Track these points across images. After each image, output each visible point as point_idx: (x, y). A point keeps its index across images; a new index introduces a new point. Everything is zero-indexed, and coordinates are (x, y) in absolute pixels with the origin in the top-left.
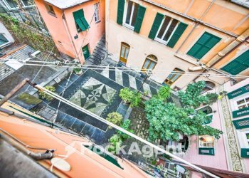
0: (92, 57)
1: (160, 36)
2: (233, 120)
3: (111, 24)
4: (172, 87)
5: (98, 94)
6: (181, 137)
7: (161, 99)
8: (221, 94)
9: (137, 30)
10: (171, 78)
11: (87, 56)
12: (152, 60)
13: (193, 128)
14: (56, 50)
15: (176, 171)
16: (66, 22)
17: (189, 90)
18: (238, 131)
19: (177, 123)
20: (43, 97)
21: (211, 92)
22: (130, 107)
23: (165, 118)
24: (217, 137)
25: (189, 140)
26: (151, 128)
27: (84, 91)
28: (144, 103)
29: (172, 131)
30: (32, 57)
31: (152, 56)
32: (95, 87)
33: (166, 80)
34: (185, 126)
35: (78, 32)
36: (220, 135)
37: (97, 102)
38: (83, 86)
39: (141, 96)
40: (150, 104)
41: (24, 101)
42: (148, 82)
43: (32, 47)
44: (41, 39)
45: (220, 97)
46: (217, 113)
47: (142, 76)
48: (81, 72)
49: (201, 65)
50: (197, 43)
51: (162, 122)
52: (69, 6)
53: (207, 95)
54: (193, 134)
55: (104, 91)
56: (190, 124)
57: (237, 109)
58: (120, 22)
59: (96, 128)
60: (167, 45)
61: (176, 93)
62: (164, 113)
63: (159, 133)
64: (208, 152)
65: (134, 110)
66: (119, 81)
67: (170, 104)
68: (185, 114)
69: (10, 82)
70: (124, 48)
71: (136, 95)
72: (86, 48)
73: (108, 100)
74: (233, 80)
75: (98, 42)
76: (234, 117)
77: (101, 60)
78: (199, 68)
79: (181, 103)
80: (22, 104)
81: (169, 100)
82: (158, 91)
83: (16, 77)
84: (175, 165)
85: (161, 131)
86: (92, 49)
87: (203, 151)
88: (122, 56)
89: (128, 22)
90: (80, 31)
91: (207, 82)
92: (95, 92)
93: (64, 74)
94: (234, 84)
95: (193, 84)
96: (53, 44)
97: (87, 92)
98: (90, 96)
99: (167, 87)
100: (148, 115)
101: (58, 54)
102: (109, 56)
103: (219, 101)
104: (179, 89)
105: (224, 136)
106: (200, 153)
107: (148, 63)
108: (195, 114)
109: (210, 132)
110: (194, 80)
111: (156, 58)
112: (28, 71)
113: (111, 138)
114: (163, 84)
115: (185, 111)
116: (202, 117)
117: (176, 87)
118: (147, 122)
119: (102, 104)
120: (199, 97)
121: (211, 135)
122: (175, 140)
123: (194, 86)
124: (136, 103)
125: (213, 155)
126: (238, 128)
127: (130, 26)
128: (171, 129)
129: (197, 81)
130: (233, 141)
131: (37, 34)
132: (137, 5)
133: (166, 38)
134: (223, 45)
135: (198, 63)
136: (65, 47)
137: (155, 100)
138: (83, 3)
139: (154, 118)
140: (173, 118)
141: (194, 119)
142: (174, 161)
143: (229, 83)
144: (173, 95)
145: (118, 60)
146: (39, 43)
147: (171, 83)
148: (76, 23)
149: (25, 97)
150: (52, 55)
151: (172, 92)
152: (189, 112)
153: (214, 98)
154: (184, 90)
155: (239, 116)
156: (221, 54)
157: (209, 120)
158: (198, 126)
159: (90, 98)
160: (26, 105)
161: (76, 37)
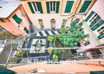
0: (30, 31)
1: (51, 10)
2: (91, 28)
3: (30, 15)
4: (65, 27)
5: (40, 44)
6: (77, 44)
7: (64, 34)
8: (83, 21)
9: (42, 12)
10: (64, 24)
11: (27, 32)
12: (53, 21)
13: (79, 38)
14: (13, 36)
15: (80, 56)
16: (11, 22)
17: (72, 26)
18: (94, 31)
19: (73, 39)
20: (19, 56)
21: (79, 23)
22: (54, 43)
23: (68, 40)
24: (88, 37)
25: (80, 43)
26: (65, 46)
27: (34, 45)
28: (58, 38)
29: (73, 43)
30: (5, 43)
31: (52, 20)
32: (37, 42)
33: (62, 26)
34: (76, 39)
35: (19, 24)
36: (89, 36)
37: (41, 47)
38: (32, 44)
39: (56, 36)
40: (60, 37)
41: (12, 61)
42: (56, 30)
43: (2, 39)
44: (4, 34)
45: (83, 23)
46: (85, 29)
47: (53, 29)
48: (28, 39)
49: (71, 14)
50: (66, 7)
51: (68, 42)
52: (9, 15)
53: (79, 24)
54: (80, 40)
55: (41, 42)
56: (77, 37)
57: (91, 24)
58: (33, 12)
59: (46, 56)
60: (56, 13)
61: (68, 29)
62: (67, 38)
63: (69, 46)
64: (88, 43)
65: (56, 43)
66: (45, 35)
67: (68, 34)
68: (74, 35)
69: (2, 57)
70: (40, 22)
71: (54, 37)
72: (25, 29)
73: (45, 44)
74: (85, 14)
75: (29, 24)
76: (91, 27)
77: (34, 31)
78: (71, 16)
79: (71, 32)
80: (12, 63)
81: (66, 33)
82: (61, 31)
83: (3, 54)
84: (79, 54)
85: (69, 45)
86: (28, 28)
87: (86, 44)
88: (41, 25)
89: (36, 11)
90: (19, 23)
91: (76, 20)
92: (38, 44)
93: (22, 43)
94: (86, 16)
95: (72, 23)
96: (11, 34)
97: (35, 45)
98: (37, 46)
99: (63, 29)
100: (62, 42)
101: (15, 37)
102: (36, 28)
103: (83, 24)
104: (68, 27)
105: (90, 35)
106: (85, 45)
107: (52, 23)
108: (78, 33)
109: (85, 36)
110: (72, 21)
111: (54, 20)
112: (7, 50)
113: (53, 57)
114: (62, 28)
115: (74, 34)
116: (80, 33)
117: (67, 27)
118: (63, 44)
119: (43, 47)
120: (76, 26)
121: (86, 37)
122: (75, 45)
123: (73, 23)
124: (56, 40)
125: (90, 43)
126: (93, 30)
127: (38, 12)
128: (72, 42)
129: (73, 21)
130: (94, 35)
131: (2, 33)
132: (36, 2)
133: (54, 10)
134: (76, 3)
135: (70, 14)
136: (16, 33)
137: (61, 35)
138: (14, 11)
139: (64, 41)
140: (71, 38)
141: (78, 35)
142: (78, 53)
143: (84, 16)
144: (67, 30)
145: (40, 28)
146: (5, 36)
147: (64, 26)
148: (16, 21)
149: (12, 60)
150: (13, 39)
151: (66, 29)
152: (75, 33)
153: (81, 24)
154: (70, 27)
155: (92, 26)
156: (76, 7)
157: (83, 33)
158: (80, 37)
159: (37, 47)
160: (14, 62)
161: (19, 27)
